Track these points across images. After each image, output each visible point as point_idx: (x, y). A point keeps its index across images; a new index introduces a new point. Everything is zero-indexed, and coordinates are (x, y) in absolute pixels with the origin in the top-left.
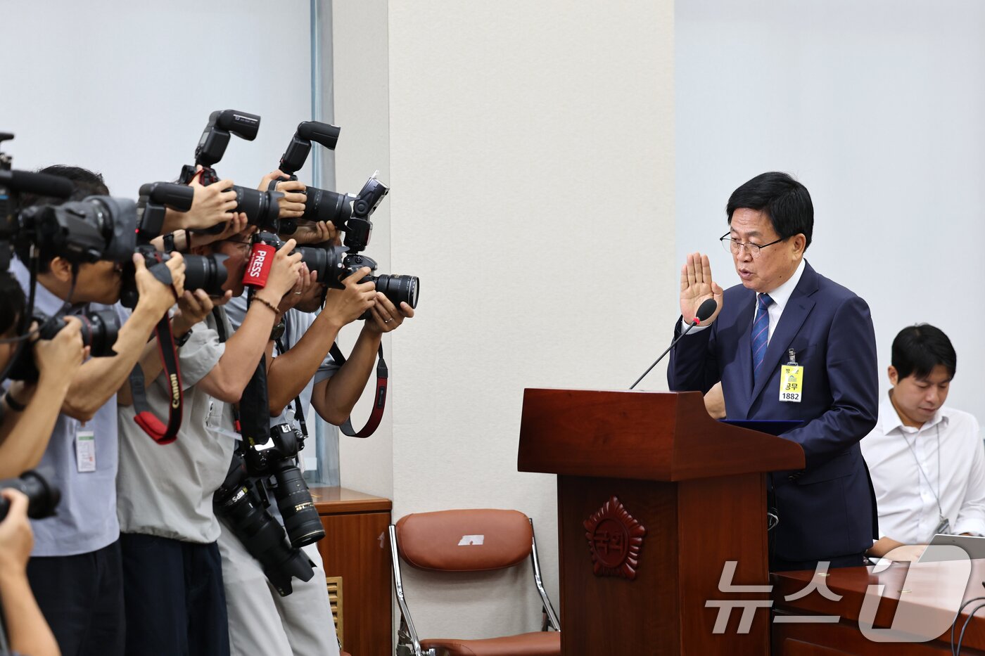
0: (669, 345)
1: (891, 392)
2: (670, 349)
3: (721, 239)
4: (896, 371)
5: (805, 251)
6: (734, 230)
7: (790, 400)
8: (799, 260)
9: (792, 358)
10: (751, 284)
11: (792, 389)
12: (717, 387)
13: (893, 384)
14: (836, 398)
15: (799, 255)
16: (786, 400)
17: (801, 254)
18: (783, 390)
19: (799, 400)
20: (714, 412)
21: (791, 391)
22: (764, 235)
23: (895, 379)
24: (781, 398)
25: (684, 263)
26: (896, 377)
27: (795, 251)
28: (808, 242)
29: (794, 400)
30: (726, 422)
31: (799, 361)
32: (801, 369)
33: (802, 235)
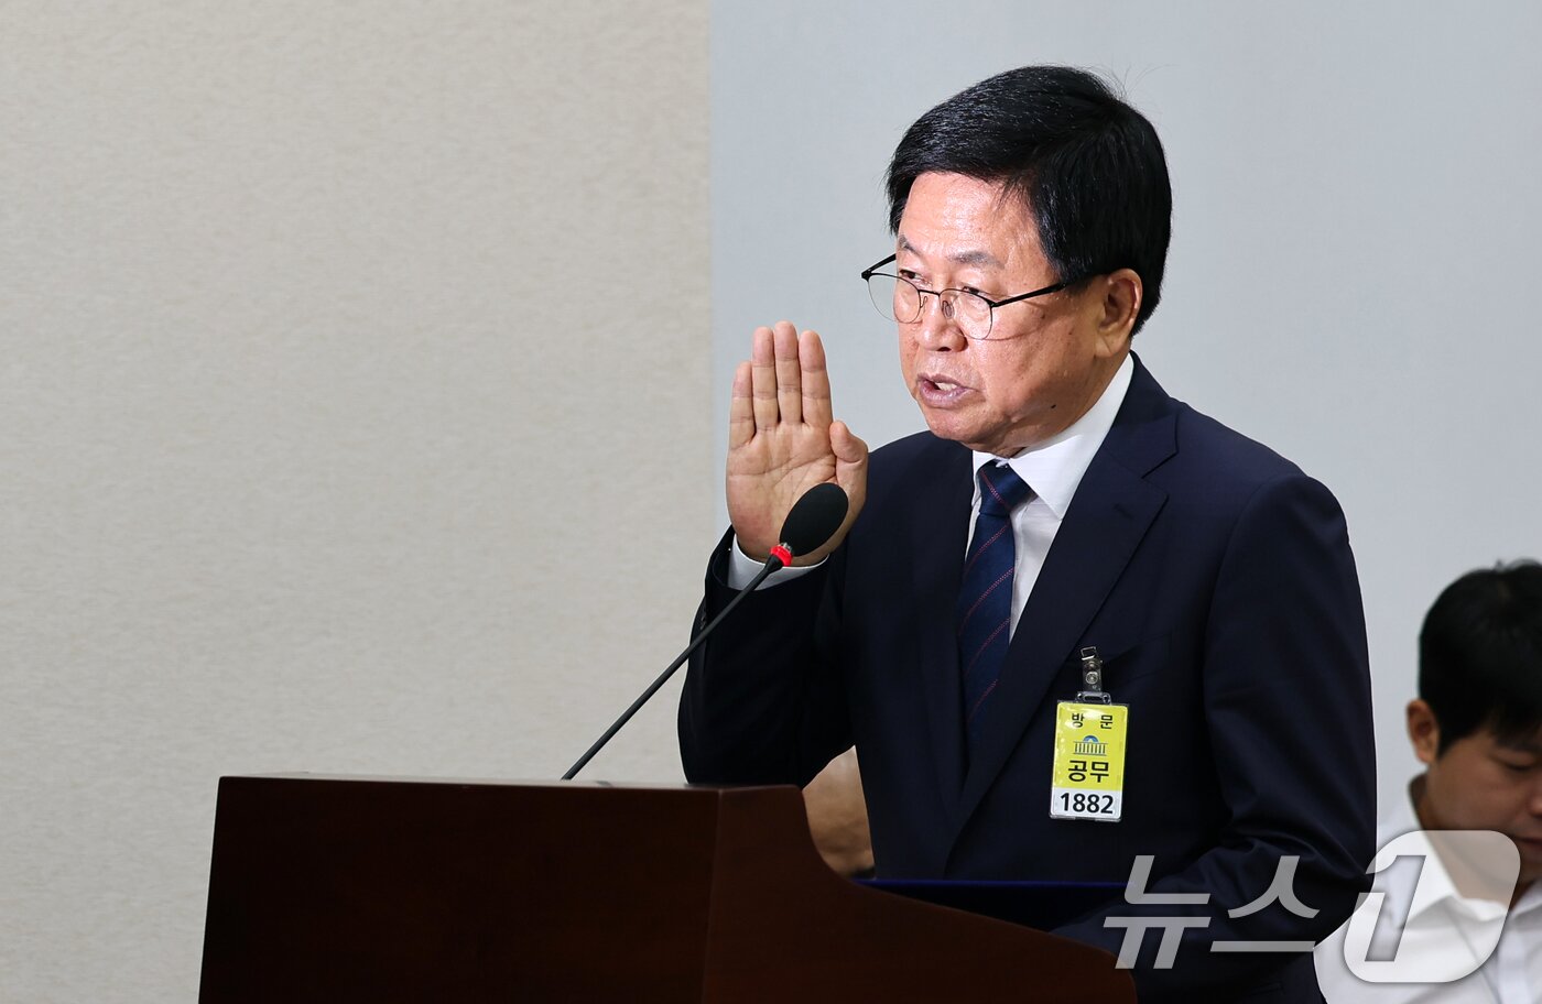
0: (684, 643)
1: (1418, 788)
2: (690, 655)
3: (867, 275)
4: (1431, 718)
5: (1136, 328)
6: (908, 247)
7: (1086, 814)
8: (1117, 360)
9: (1093, 677)
10: (959, 424)
11: (1091, 779)
12: (844, 767)
13: (1423, 759)
14: (1239, 810)
15: (1118, 342)
16: (1071, 814)
17: (1124, 335)
18: (1060, 785)
19: (1115, 814)
20: (837, 850)
21: (1089, 787)
22: (1010, 264)
23: (1429, 744)
24: (1057, 809)
25: (741, 357)
26: (1434, 736)
27: (1104, 324)
28: (1150, 301)
29: (1099, 816)
30: (874, 885)
31: (1113, 690)
32: (1120, 713)
33: (1131, 273)
